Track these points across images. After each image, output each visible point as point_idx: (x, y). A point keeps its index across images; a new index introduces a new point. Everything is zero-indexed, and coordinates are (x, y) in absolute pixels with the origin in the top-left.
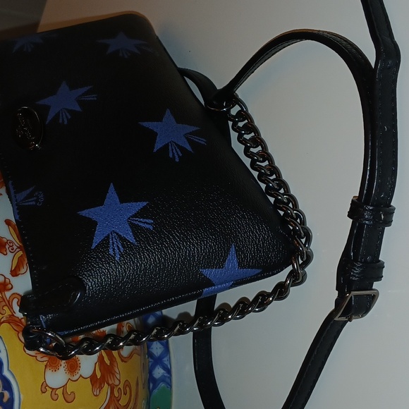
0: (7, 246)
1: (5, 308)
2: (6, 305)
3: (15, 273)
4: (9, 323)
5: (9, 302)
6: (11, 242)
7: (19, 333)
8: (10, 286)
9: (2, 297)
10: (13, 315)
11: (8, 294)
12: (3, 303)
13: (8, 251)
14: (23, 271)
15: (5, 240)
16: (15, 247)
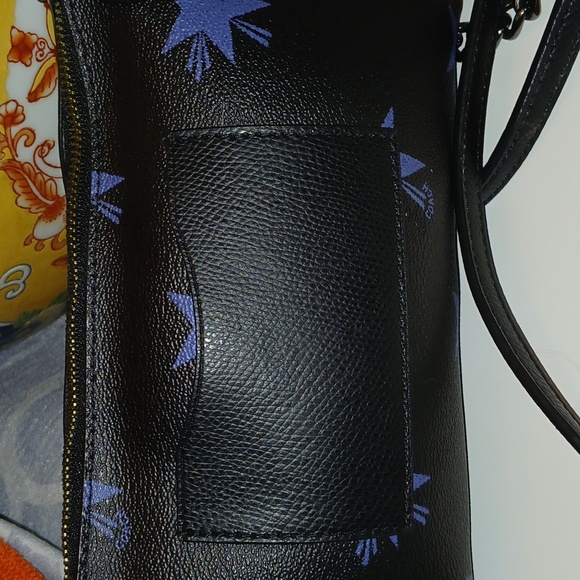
0: (35, 49)
1: (6, 151)
2: (8, 146)
3: (33, 97)
4: (5, 170)
5: (13, 141)
6: (44, 42)
7: (15, 181)
8: (21, 117)
9: (5, 136)
10: (14, 160)
11: (15, 130)
12: (5, 144)
13: (34, 59)
14: (47, 91)
15: (34, 38)
16: (46, 50)
